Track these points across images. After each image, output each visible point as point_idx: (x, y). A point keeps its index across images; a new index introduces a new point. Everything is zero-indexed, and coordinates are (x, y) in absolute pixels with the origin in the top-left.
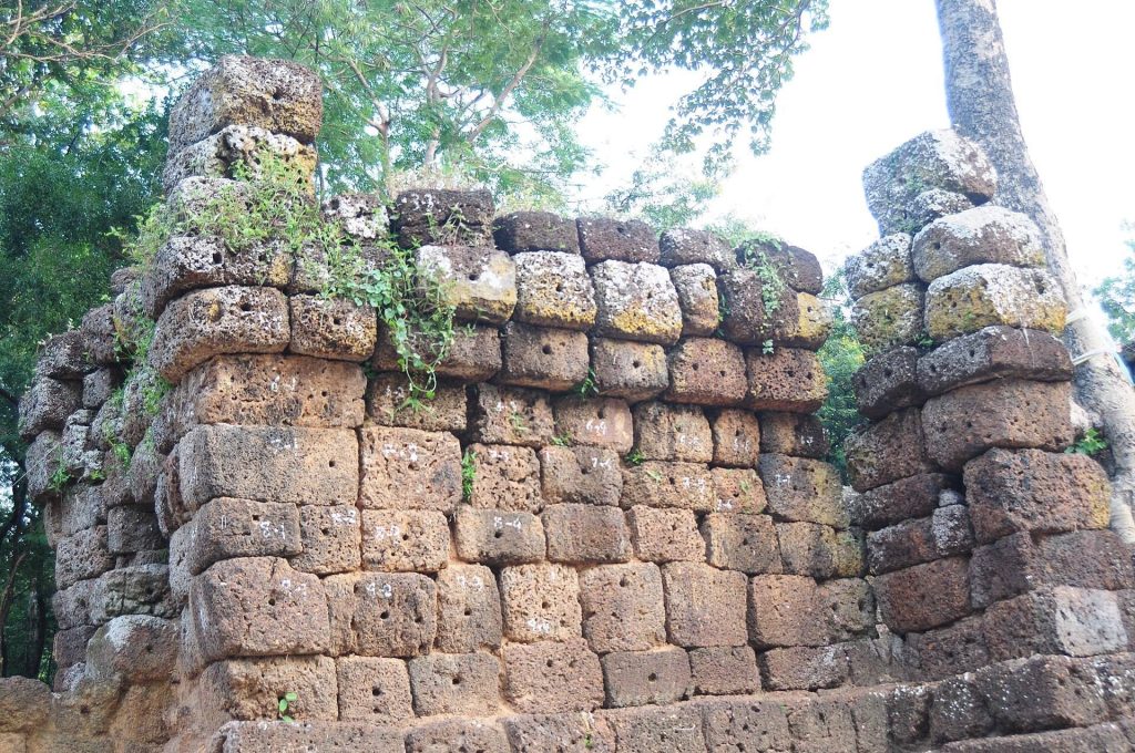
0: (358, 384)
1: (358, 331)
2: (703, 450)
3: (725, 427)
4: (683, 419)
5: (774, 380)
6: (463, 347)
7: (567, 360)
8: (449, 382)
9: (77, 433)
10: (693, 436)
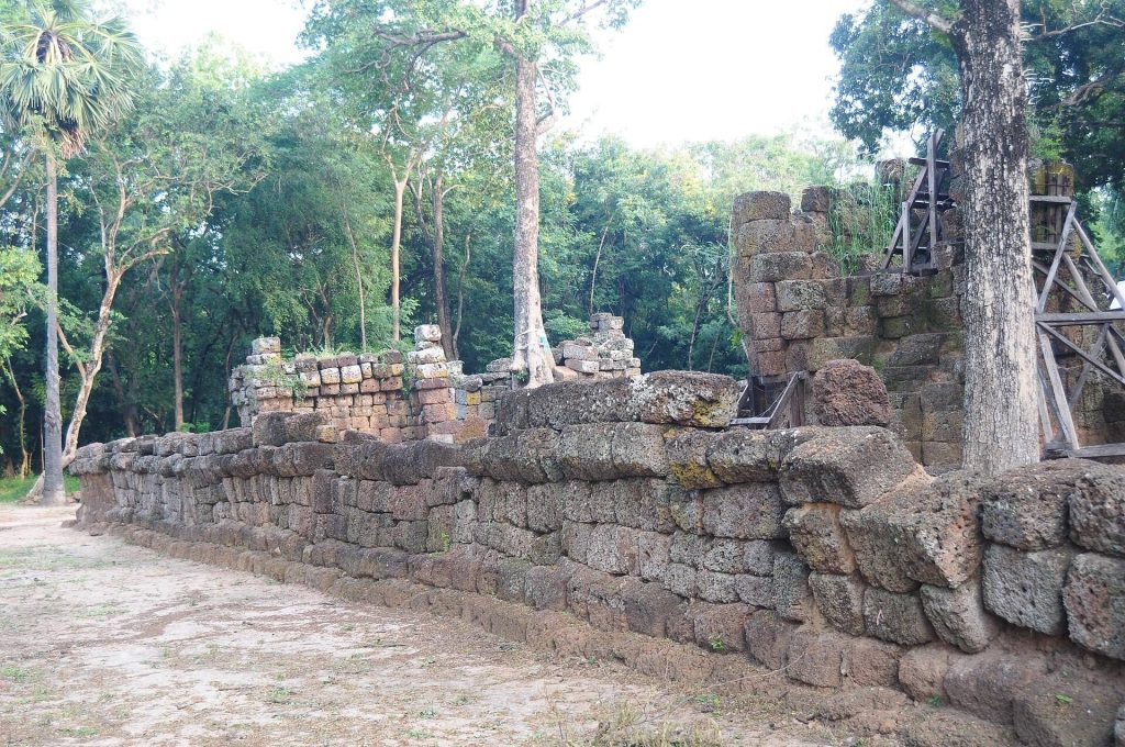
0: (291, 401)
1: (289, 393)
2: (370, 402)
3: (375, 397)
4: (365, 397)
5: (386, 386)
6: (310, 393)
7: (335, 390)
8: (308, 398)
9: (243, 393)
10: (368, 400)
